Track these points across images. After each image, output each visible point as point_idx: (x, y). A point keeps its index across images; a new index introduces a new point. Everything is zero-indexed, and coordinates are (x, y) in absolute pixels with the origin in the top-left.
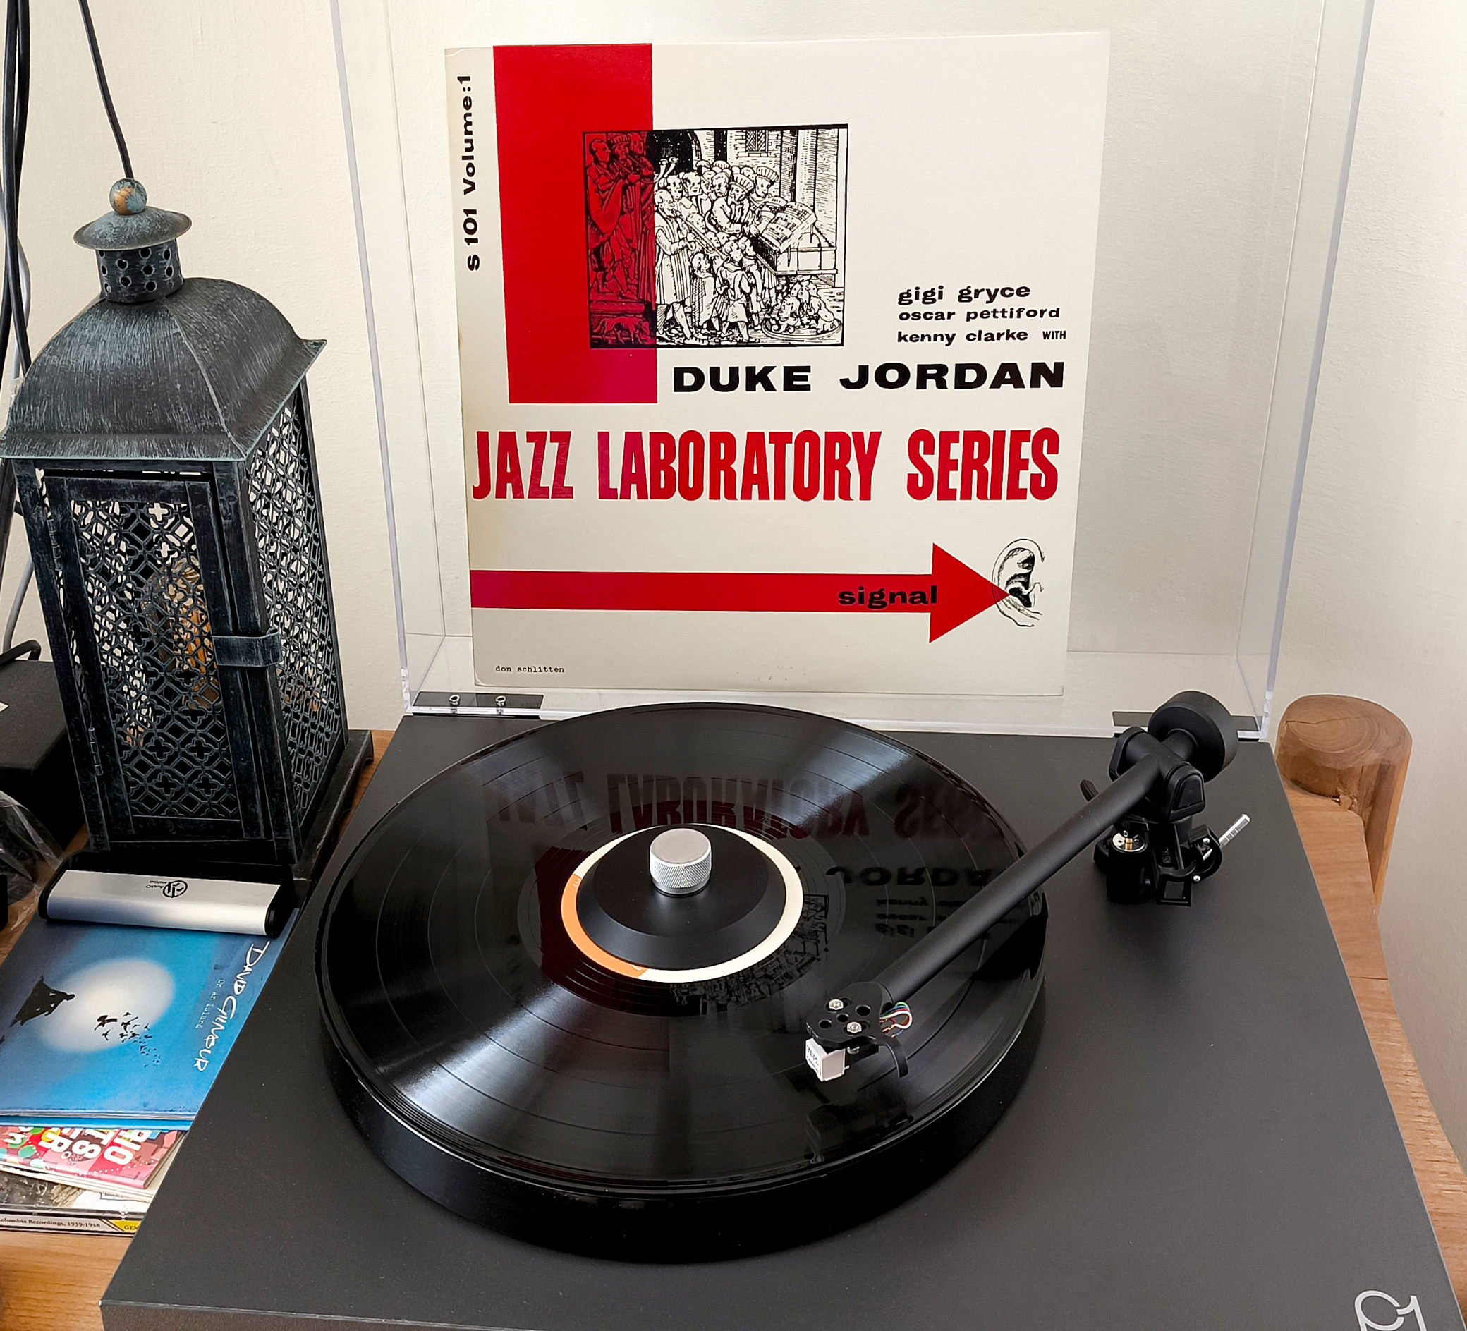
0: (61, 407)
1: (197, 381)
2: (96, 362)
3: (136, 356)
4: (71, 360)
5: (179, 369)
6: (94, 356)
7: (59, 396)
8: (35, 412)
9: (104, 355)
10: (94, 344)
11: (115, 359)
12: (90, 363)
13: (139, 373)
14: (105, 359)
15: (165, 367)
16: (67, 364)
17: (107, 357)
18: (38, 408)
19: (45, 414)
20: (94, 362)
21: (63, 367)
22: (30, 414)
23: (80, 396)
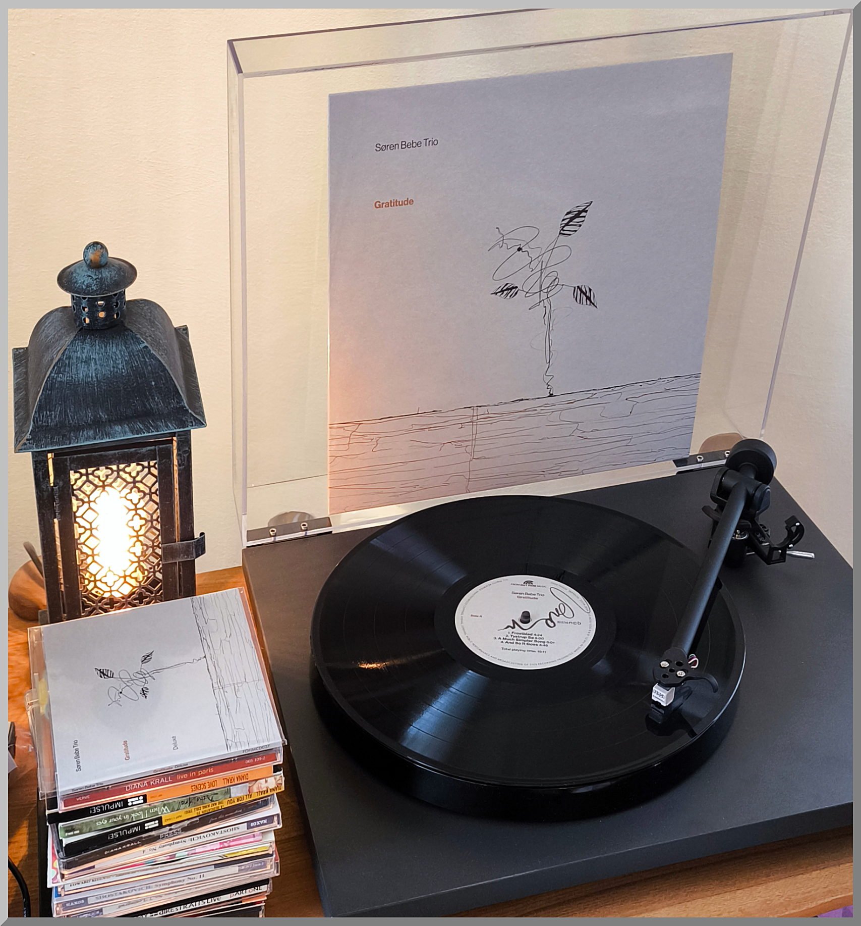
0: (70, 410)
1: (166, 379)
2: (92, 374)
3: (120, 367)
4: (73, 376)
5: (152, 371)
6: (89, 371)
7: (68, 402)
8: (51, 415)
9: (96, 369)
10: (87, 362)
11: (106, 371)
12: (88, 376)
13: (124, 378)
14: (97, 372)
15: (142, 371)
16: (70, 379)
17: (99, 370)
18: (53, 413)
19: (59, 416)
20: (90, 375)
21: (68, 381)
22: (47, 417)
23: (83, 400)
